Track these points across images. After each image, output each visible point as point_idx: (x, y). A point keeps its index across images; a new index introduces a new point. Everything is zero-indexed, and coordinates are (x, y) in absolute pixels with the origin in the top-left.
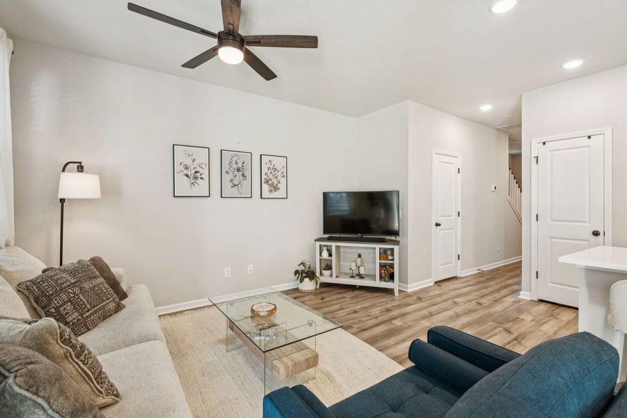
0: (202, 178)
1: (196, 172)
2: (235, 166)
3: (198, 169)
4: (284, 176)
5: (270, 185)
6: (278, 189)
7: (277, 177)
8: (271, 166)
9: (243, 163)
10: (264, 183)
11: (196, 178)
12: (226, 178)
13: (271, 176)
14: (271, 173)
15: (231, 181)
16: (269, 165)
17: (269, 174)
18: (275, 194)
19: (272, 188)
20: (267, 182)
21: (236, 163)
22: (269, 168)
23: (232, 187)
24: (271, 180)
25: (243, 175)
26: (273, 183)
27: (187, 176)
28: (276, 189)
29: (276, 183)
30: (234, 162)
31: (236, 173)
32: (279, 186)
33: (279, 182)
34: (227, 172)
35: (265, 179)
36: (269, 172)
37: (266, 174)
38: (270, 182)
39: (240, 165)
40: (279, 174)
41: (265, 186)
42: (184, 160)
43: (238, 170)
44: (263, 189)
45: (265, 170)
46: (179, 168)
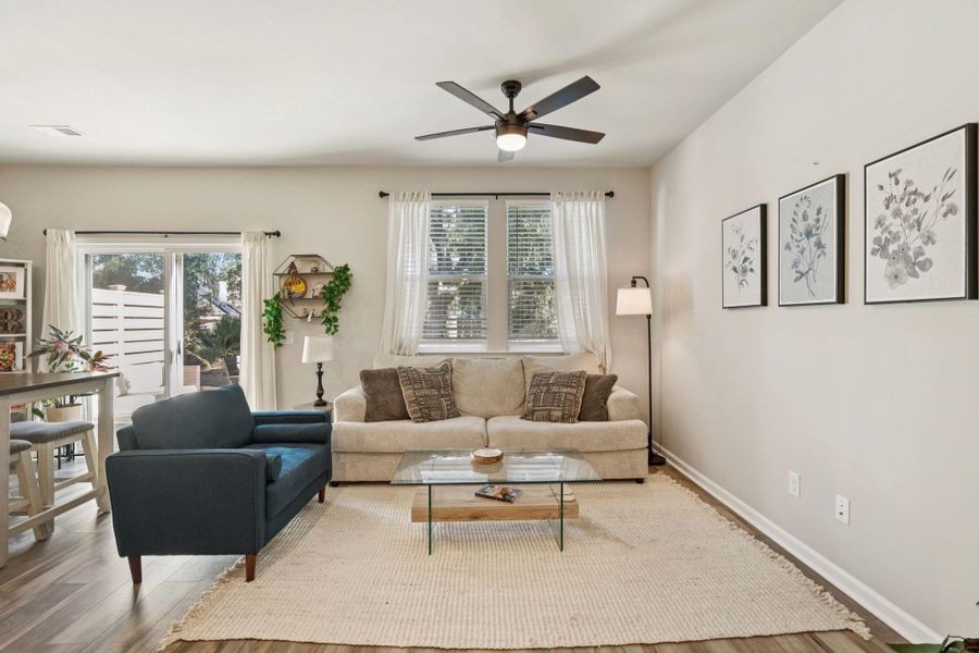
0: (751, 270)
1: (746, 259)
2: (801, 227)
3: (748, 254)
4: (952, 210)
5: (894, 258)
6: (926, 265)
7: (919, 223)
8: (898, 191)
9: (819, 212)
10: (874, 252)
11: (744, 271)
12: (789, 257)
13: (895, 225)
14: (897, 213)
15: (795, 265)
17: (890, 220)
18: (911, 288)
19: (901, 266)
20: (882, 249)
21: (805, 217)
22: (888, 201)
23: (797, 280)
24: (896, 238)
25: (819, 245)
26: (904, 249)
27: (735, 269)
28: (916, 265)
29: (914, 240)
30: (800, 218)
31: (805, 243)
32: (929, 251)
33: (929, 239)
34: (788, 247)
35: (877, 240)
36: (888, 213)
37: (880, 223)
38: (892, 248)
39: (811, 221)
40: (929, 210)
41: (878, 265)
42: (732, 241)
43: (809, 234)
44: (871, 274)
45: (876, 208)
46: (728, 257)
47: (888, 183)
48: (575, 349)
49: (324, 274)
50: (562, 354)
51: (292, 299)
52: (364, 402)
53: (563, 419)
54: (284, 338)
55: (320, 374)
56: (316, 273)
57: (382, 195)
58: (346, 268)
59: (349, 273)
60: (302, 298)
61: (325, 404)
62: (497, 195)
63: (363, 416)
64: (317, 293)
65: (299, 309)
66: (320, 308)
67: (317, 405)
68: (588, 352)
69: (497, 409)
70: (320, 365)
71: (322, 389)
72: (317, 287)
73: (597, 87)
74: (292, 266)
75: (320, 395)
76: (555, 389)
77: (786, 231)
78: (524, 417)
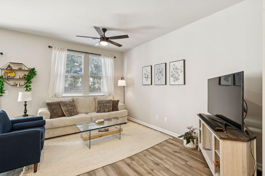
0: (149, 78)
1: (148, 76)
2: (159, 71)
3: (148, 75)
4: (182, 72)
5: (174, 78)
6: (179, 79)
7: (178, 73)
8: (175, 67)
9: (162, 69)
10: (171, 77)
11: (147, 78)
12: (157, 76)
13: (175, 73)
14: (175, 71)
15: (158, 77)
16: (174, 67)
17: (173, 72)
18: (176, 83)
19: (175, 79)
20: (172, 76)
21: (160, 69)
22: (173, 69)
23: (158, 80)
24: (174, 75)
25: (162, 74)
26: (176, 76)
27: (145, 77)
28: (177, 79)
29: (177, 75)
30: (159, 69)
31: (160, 74)
32: (179, 77)
33: (179, 75)
34: (156, 74)
35: (172, 75)
36: (173, 71)
37: (172, 72)
38: (174, 76)
40: (179, 71)
41: (172, 79)
42: (145, 72)
43: (160, 72)
44: (171, 80)
45: (171, 70)
46: (144, 75)
47: (173, 66)
48: (107, 94)
49: (24, 70)
50: (104, 96)
51: (9, 78)
52: (49, 112)
53: (108, 111)
54: (4, 93)
55: (25, 105)
56: (20, 70)
57: (49, 47)
58: (34, 69)
59: (35, 70)
60: (13, 78)
61: (27, 115)
62: (87, 53)
63: (49, 117)
64: (21, 77)
65: (12, 82)
66: (23, 82)
67: (24, 116)
68: (110, 95)
69: (89, 111)
70: (26, 102)
71: (26, 111)
72: (20, 75)
73: (128, 37)
74: (9, 66)
75: (25, 113)
76: (105, 104)
77: (156, 72)
78: (97, 112)
